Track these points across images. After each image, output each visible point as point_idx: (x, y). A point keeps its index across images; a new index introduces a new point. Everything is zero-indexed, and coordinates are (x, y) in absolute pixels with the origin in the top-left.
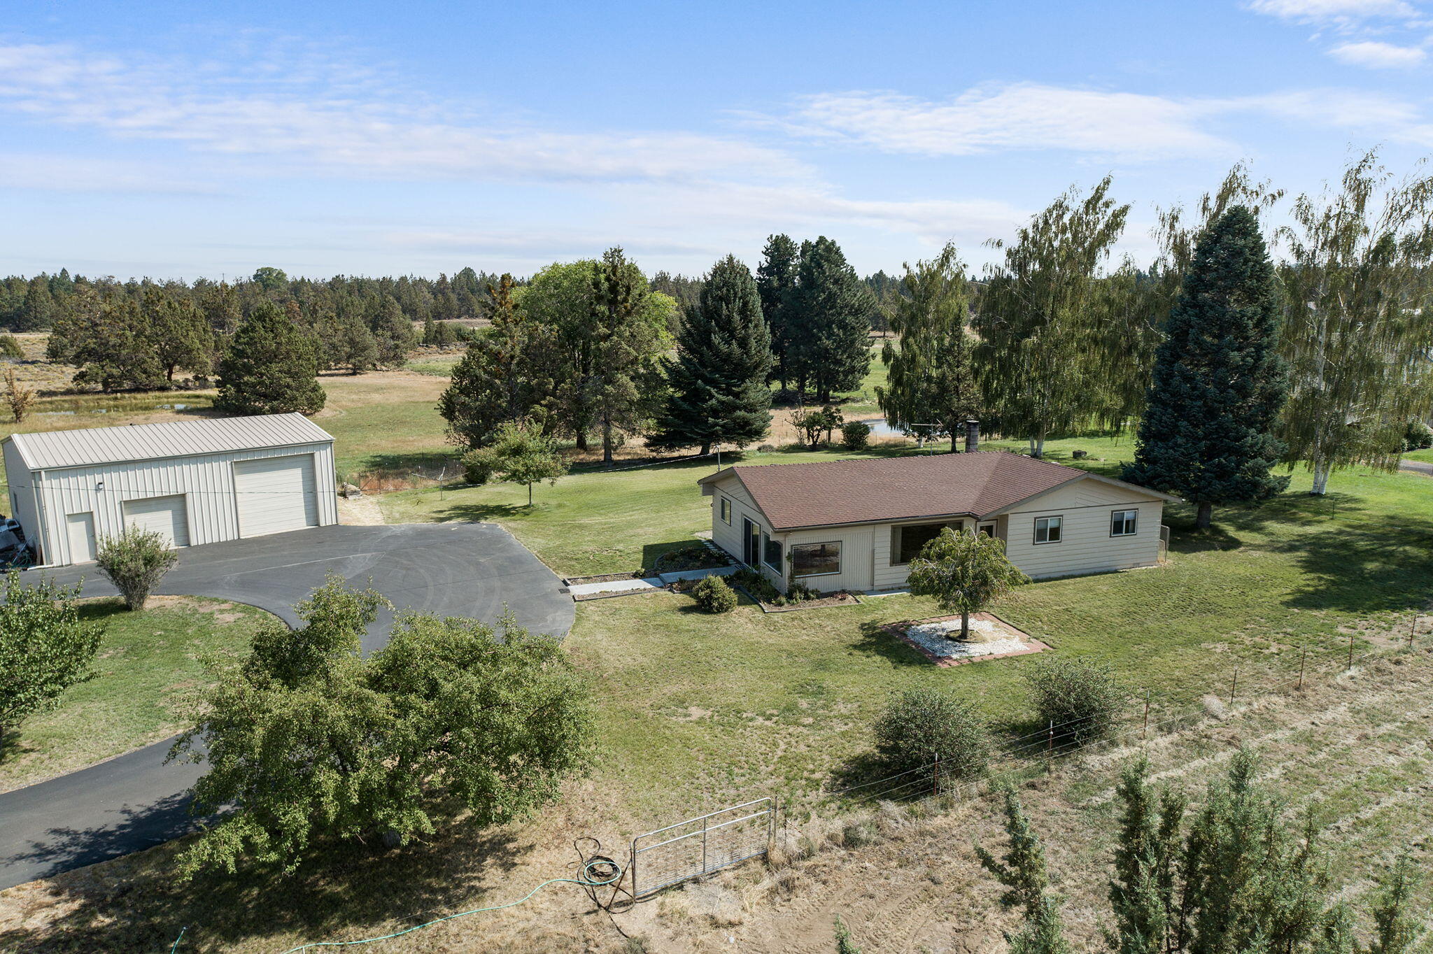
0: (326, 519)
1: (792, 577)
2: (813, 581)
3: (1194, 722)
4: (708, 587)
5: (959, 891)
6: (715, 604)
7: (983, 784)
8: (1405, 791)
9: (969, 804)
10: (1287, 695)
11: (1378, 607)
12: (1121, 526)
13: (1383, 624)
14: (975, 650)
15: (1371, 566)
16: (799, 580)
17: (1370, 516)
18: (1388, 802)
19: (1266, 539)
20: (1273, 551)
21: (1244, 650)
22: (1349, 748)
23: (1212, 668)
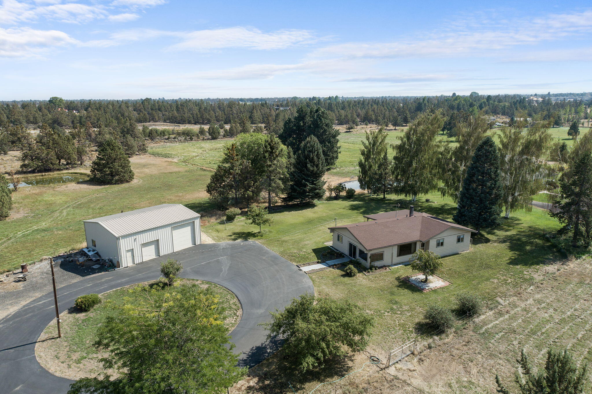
0: (198, 243)
1: (370, 263)
2: (377, 264)
3: (497, 307)
4: (350, 269)
5: (459, 358)
6: (353, 274)
7: (454, 329)
8: (551, 323)
9: (452, 335)
10: (517, 296)
11: (532, 264)
12: (459, 240)
13: (535, 270)
14: (432, 285)
15: (528, 248)
16: (372, 264)
17: (524, 227)
18: (548, 327)
19: (497, 237)
20: (499, 243)
21: (502, 281)
22: (535, 312)
23: (495, 288)
